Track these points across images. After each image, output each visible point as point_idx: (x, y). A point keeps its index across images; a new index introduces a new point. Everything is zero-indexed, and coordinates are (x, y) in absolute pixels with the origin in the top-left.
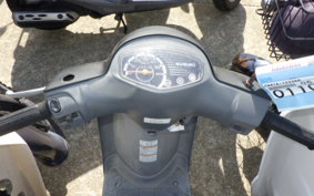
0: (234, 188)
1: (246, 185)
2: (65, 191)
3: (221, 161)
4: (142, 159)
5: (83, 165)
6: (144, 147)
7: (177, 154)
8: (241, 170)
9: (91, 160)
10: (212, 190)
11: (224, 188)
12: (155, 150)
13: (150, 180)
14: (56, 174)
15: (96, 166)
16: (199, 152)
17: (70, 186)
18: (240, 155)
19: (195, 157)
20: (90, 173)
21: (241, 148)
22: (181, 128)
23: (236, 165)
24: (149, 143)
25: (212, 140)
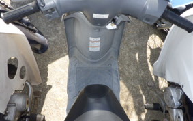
0: (144, 70)
1: (151, 69)
2: (47, 69)
3: (137, 55)
4: (91, 49)
5: (57, 55)
6: (92, 42)
7: (111, 49)
8: (148, 60)
9: (61, 52)
10: (131, 71)
11: (138, 70)
12: (99, 44)
13: (95, 63)
14: (41, 60)
15: (64, 56)
16: (124, 50)
17: (50, 66)
18: (149, 52)
19: (122, 52)
20: (61, 59)
21: (150, 48)
22: (115, 27)
23: (146, 58)
24: (95, 39)
25: (133, 43)
